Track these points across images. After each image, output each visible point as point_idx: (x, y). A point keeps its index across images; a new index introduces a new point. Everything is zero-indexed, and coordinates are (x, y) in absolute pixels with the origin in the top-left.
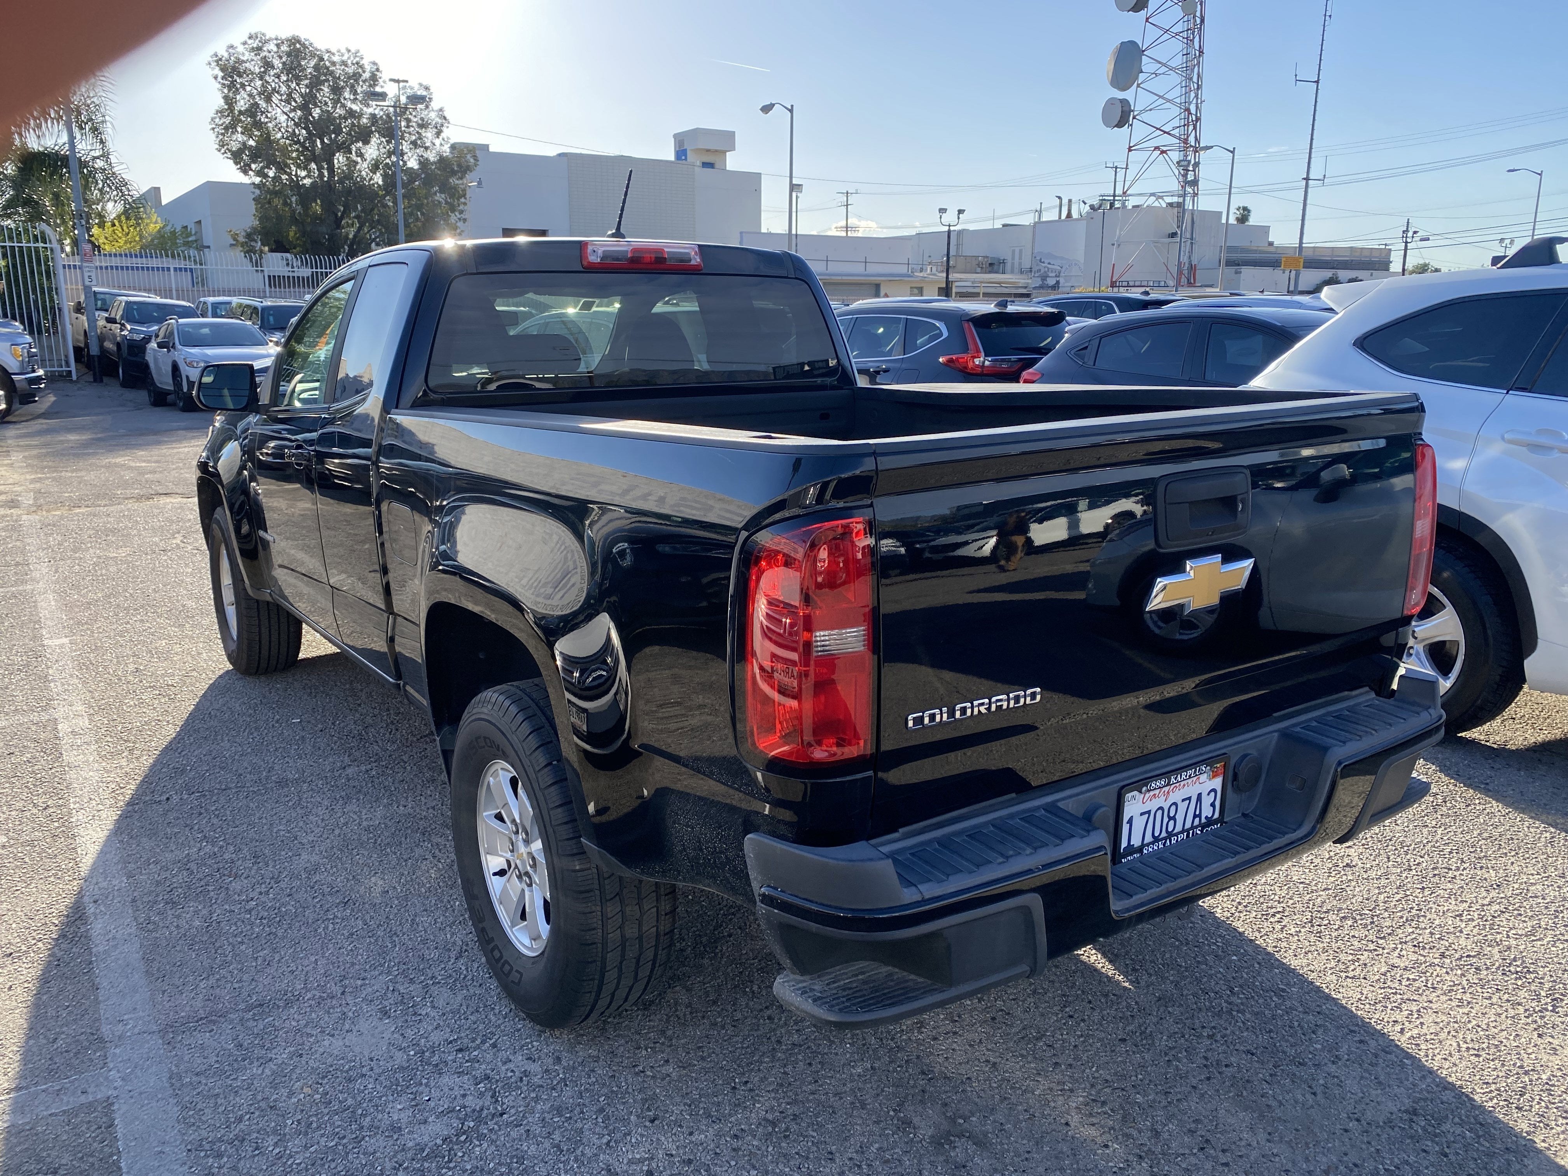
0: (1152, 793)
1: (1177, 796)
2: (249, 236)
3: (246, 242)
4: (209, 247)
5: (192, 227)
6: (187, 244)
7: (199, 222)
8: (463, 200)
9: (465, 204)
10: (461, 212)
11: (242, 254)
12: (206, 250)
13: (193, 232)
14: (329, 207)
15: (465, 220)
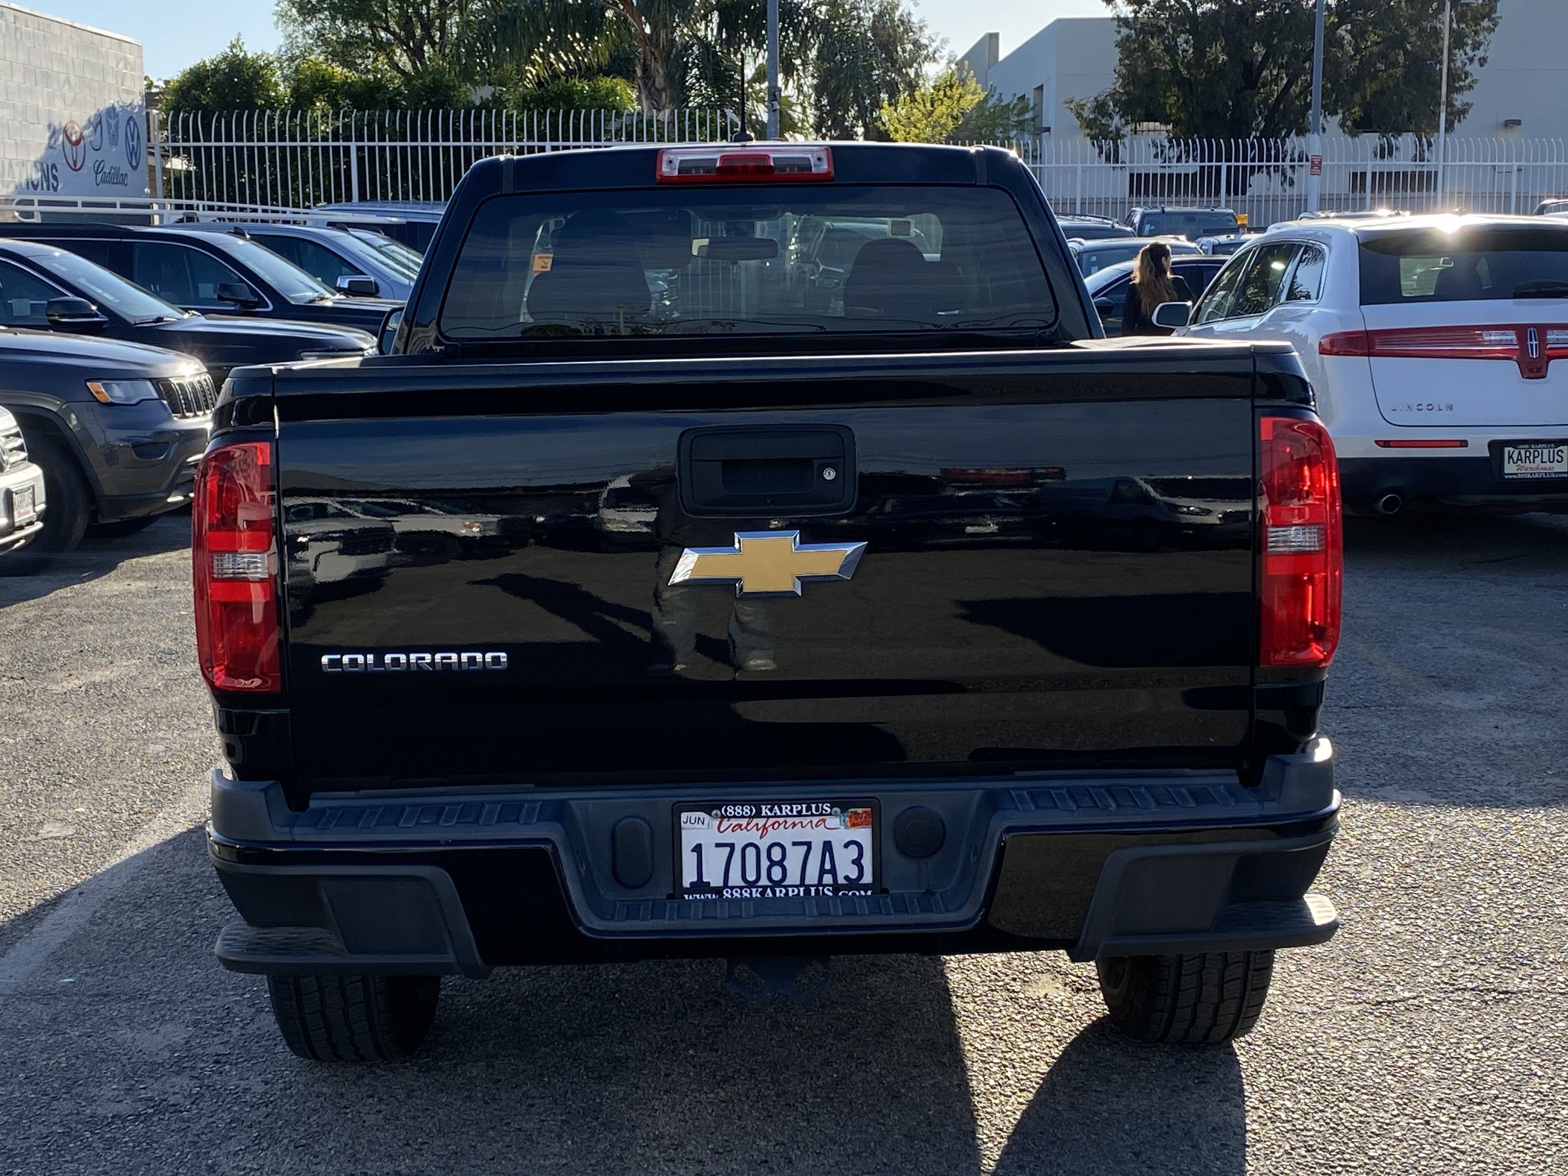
0: (735, 822)
1: (785, 835)
2: (1101, 108)
3: (1095, 119)
4: (1048, 130)
5: (1031, 96)
6: (1020, 125)
7: (1041, 88)
8: (1485, 23)
9: (1490, 30)
10: (1476, 46)
11: (1088, 141)
12: (1045, 134)
13: (1031, 105)
14: (1237, 48)
15: (1483, 61)
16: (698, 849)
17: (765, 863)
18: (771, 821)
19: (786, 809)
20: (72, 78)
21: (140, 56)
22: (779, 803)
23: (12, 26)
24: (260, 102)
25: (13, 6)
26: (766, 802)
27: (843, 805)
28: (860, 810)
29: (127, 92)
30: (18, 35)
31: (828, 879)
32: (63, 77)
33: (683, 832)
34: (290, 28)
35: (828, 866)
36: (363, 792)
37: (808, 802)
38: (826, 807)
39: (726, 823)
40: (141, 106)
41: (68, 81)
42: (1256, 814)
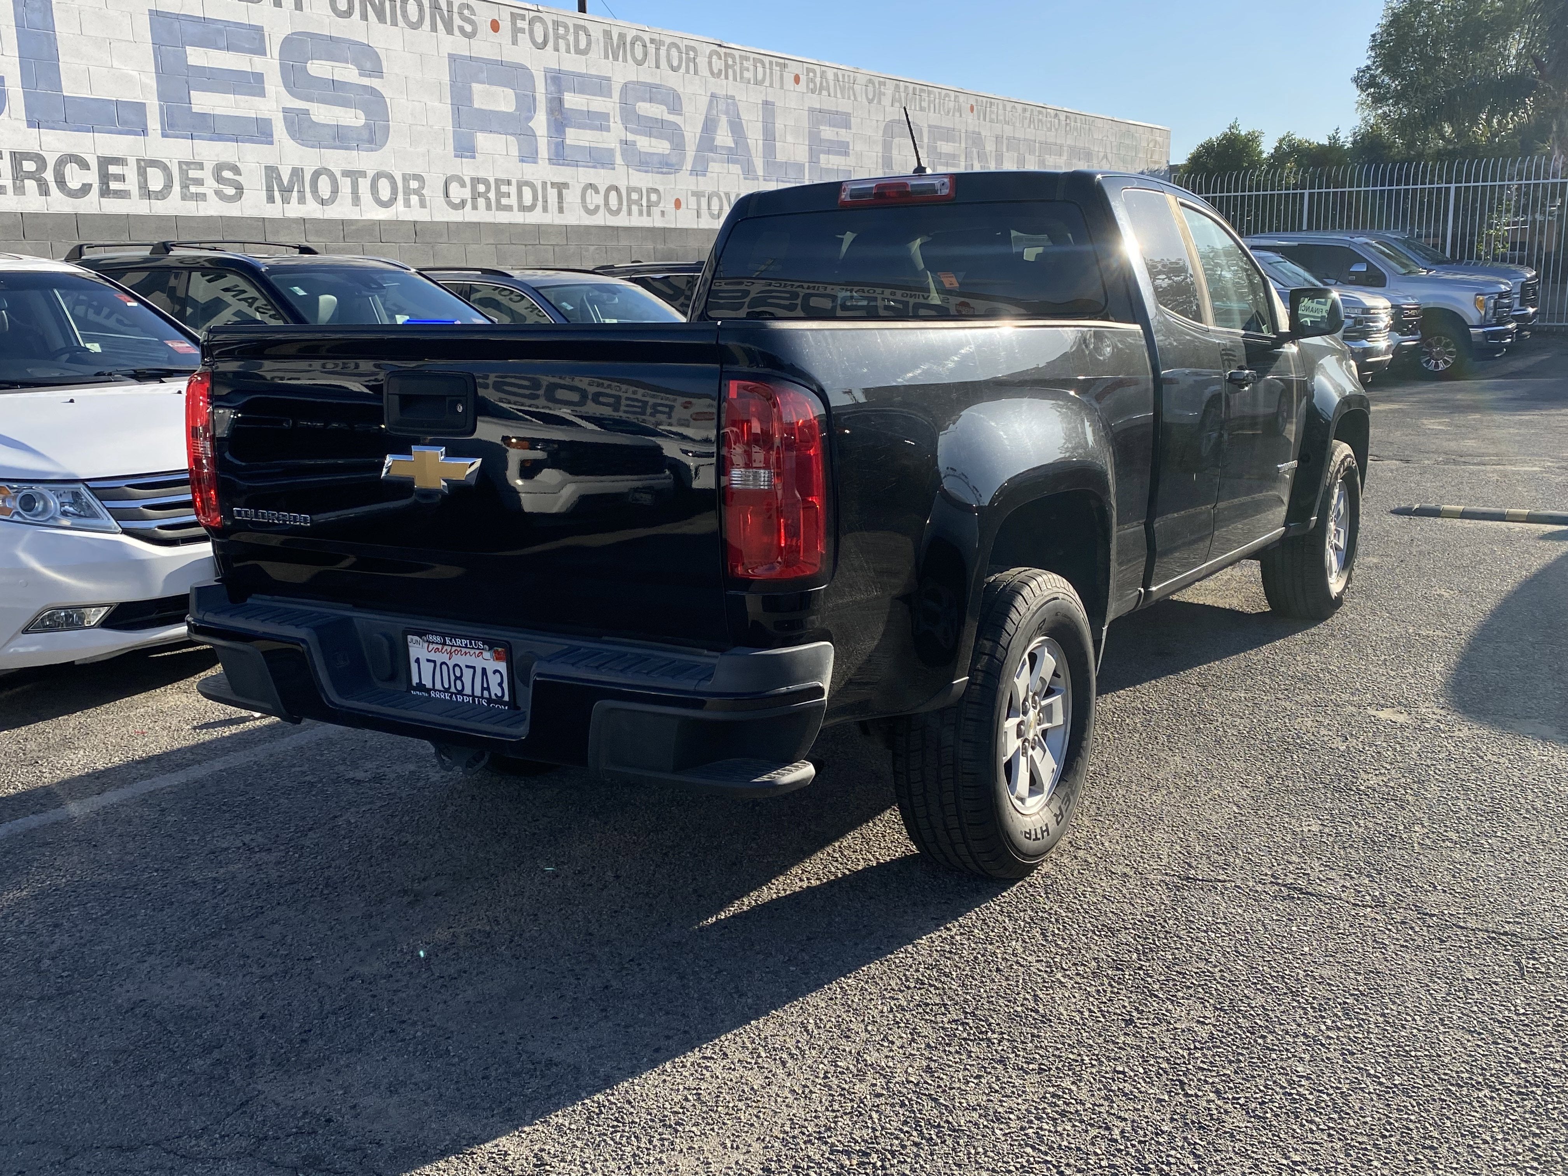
0: (434, 646)
1: (461, 660)
16: (417, 661)
17: (452, 678)
18: (454, 649)
19: (459, 641)
20: (1109, 156)
21: (1168, 138)
22: (453, 636)
23: (1063, 123)
24: (1245, 164)
25: (1066, 109)
26: (449, 635)
27: (491, 645)
28: (500, 649)
29: (1155, 162)
30: (1068, 128)
31: (486, 693)
32: (1101, 154)
33: (410, 649)
34: (1366, 113)
35: (485, 685)
36: (276, 597)
37: (470, 638)
38: (480, 643)
39: (431, 647)
40: (1166, 171)
41: (1106, 157)
42: (692, 688)
